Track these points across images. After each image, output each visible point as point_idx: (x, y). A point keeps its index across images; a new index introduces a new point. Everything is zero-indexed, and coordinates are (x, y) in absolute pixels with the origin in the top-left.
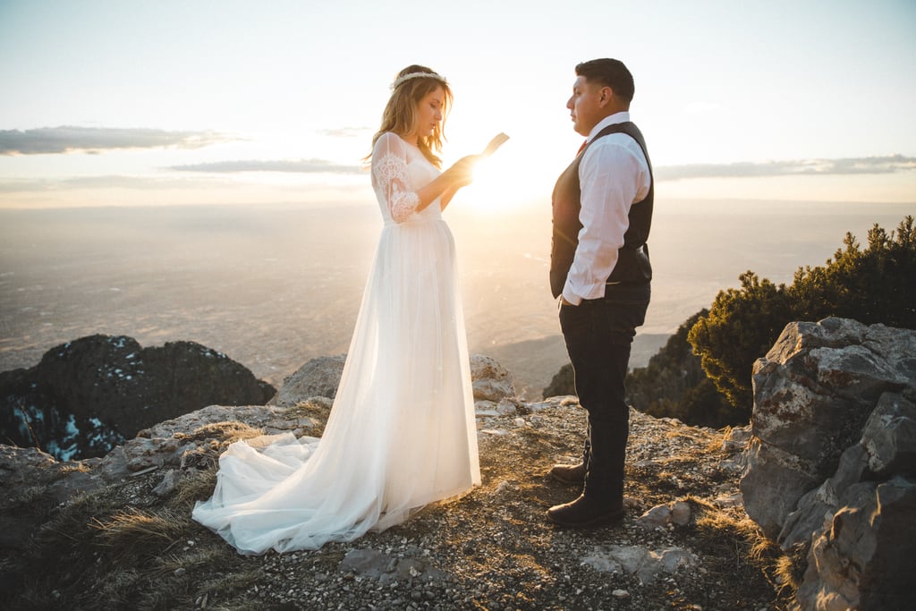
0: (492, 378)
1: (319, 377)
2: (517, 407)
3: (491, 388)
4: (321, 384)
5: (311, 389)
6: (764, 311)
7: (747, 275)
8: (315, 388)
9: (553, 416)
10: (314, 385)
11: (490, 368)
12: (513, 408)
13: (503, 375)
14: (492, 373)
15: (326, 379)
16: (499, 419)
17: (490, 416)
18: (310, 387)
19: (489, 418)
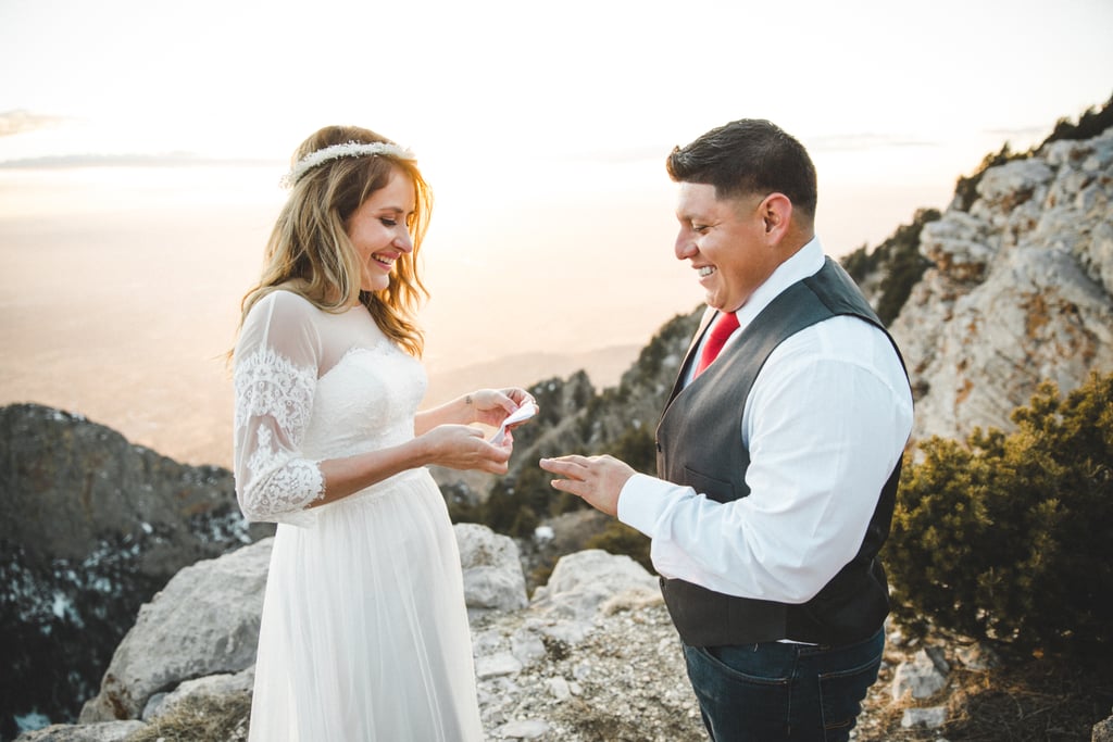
0: (488, 564)
1: (200, 615)
2: (545, 642)
3: (490, 586)
4: (204, 628)
5: (188, 643)
6: (981, 515)
7: (932, 443)
8: (193, 640)
9: (604, 655)
10: (192, 634)
11: (482, 547)
12: (540, 648)
13: (502, 549)
14: (487, 555)
15: (211, 618)
16: (523, 680)
17: (507, 675)
18: (185, 639)
19: (504, 680)
